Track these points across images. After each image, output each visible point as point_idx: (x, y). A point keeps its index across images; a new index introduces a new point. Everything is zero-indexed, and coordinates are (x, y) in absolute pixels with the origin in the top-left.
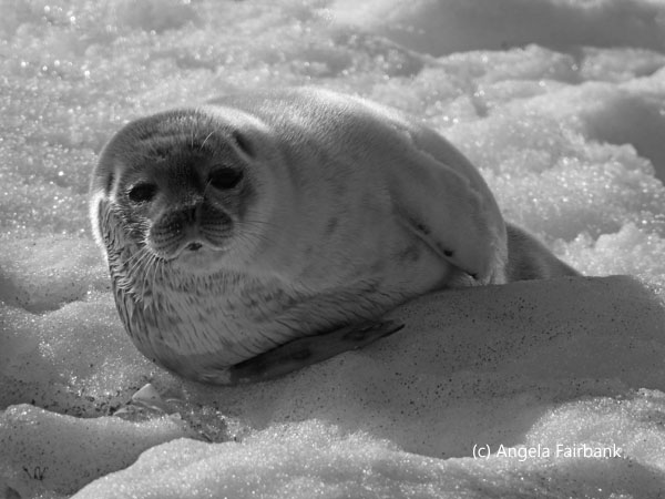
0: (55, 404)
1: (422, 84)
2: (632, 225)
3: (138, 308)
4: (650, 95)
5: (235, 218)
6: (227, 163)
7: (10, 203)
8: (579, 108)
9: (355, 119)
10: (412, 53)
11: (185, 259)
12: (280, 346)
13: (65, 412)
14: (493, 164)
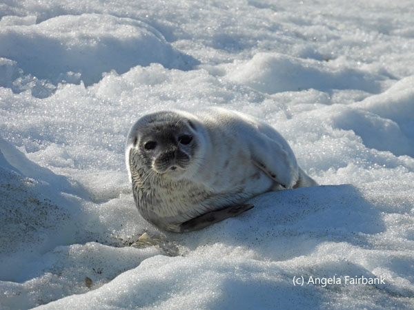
0: (106, 242)
1: (264, 106)
2: (352, 164)
3: (144, 195)
4: (361, 109)
5: (190, 156)
6: (186, 133)
7: (89, 158)
8: (331, 115)
9: (235, 120)
10: (260, 93)
11: (169, 173)
12: (202, 215)
13: (111, 245)
14: (294, 139)
